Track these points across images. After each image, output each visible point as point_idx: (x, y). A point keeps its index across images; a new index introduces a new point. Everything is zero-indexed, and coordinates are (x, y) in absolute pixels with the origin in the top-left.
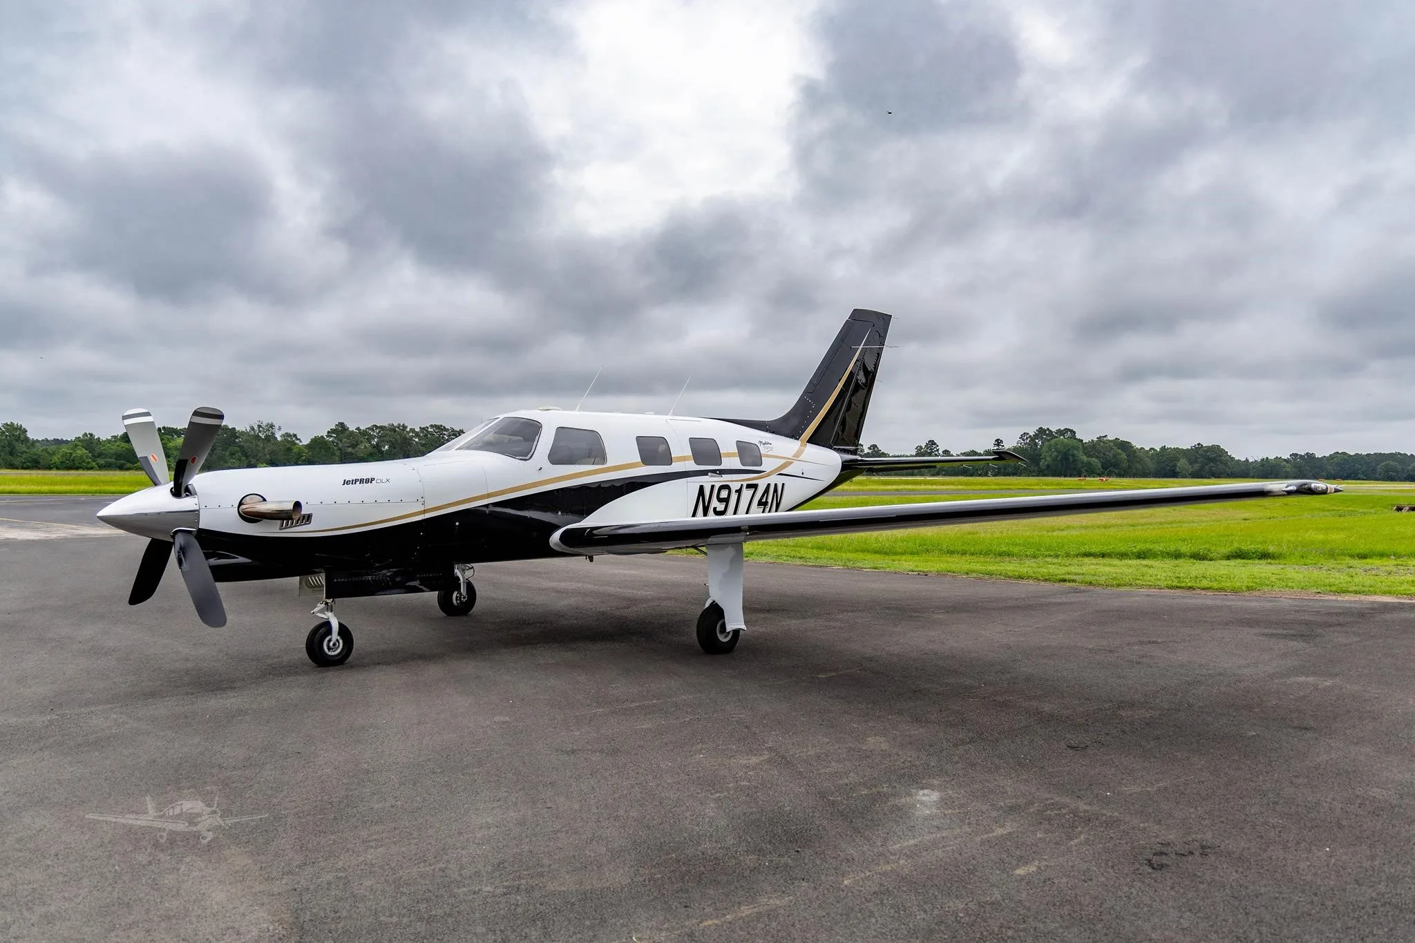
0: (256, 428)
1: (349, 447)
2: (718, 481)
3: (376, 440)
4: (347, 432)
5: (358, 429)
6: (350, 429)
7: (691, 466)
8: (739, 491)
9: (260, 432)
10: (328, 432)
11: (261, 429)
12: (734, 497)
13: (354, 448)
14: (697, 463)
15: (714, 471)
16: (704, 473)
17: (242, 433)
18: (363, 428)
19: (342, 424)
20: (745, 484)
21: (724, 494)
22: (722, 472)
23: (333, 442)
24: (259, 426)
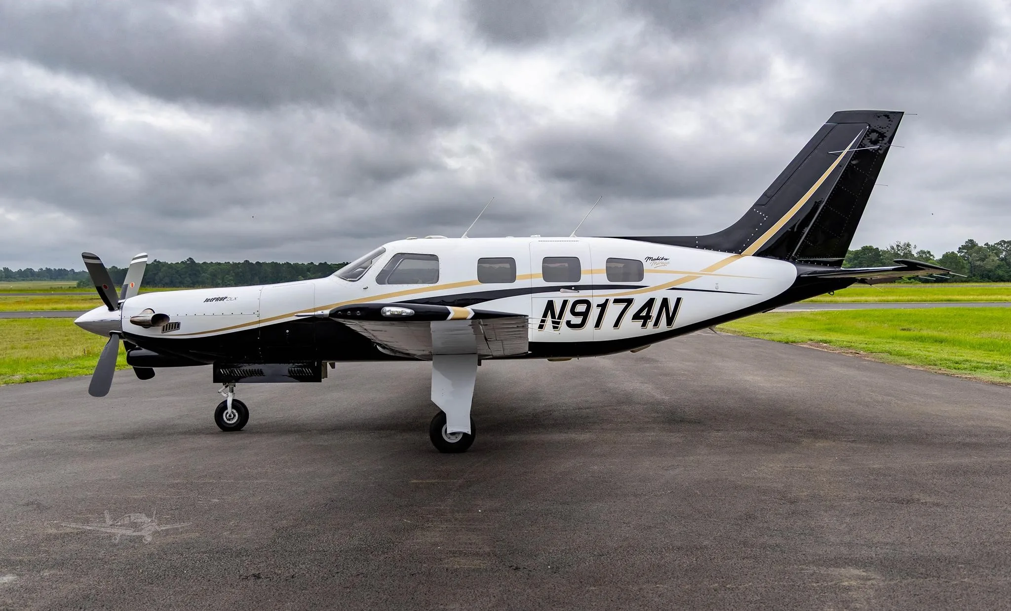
0: (895, 247)
1: (978, 260)
2: (572, 296)
3: (1004, 253)
4: (976, 247)
5: (987, 244)
6: (980, 245)
7: (542, 283)
8: (603, 307)
9: (899, 250)
10: (960, 248)
11: (899, 248)
12: (595, 312)
13: (983, 261)
14: (546, 279)
15: (569, 288)
16: (557, 289)
17: (884, 252)
18: (991, 243)
19: (971, 241)
20: (612, 299)
21: (581, 308)
22: (578, 288)
23: (964, 257)
24: (898, 246)
